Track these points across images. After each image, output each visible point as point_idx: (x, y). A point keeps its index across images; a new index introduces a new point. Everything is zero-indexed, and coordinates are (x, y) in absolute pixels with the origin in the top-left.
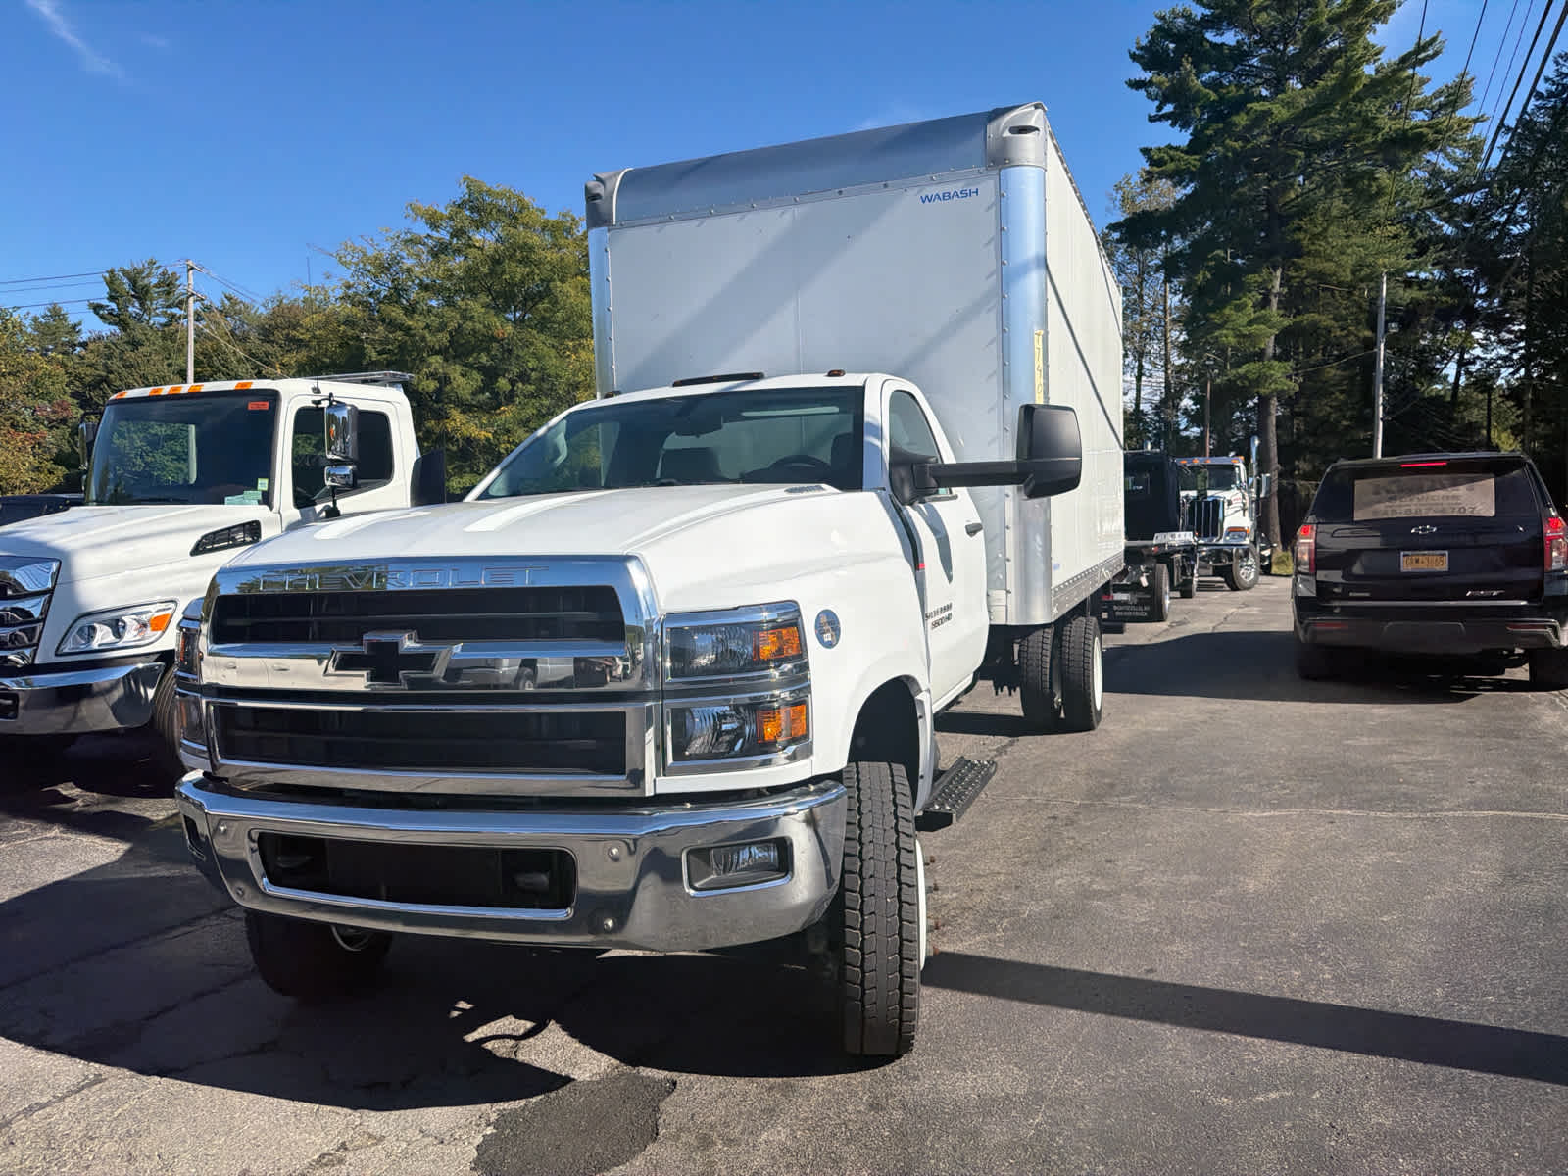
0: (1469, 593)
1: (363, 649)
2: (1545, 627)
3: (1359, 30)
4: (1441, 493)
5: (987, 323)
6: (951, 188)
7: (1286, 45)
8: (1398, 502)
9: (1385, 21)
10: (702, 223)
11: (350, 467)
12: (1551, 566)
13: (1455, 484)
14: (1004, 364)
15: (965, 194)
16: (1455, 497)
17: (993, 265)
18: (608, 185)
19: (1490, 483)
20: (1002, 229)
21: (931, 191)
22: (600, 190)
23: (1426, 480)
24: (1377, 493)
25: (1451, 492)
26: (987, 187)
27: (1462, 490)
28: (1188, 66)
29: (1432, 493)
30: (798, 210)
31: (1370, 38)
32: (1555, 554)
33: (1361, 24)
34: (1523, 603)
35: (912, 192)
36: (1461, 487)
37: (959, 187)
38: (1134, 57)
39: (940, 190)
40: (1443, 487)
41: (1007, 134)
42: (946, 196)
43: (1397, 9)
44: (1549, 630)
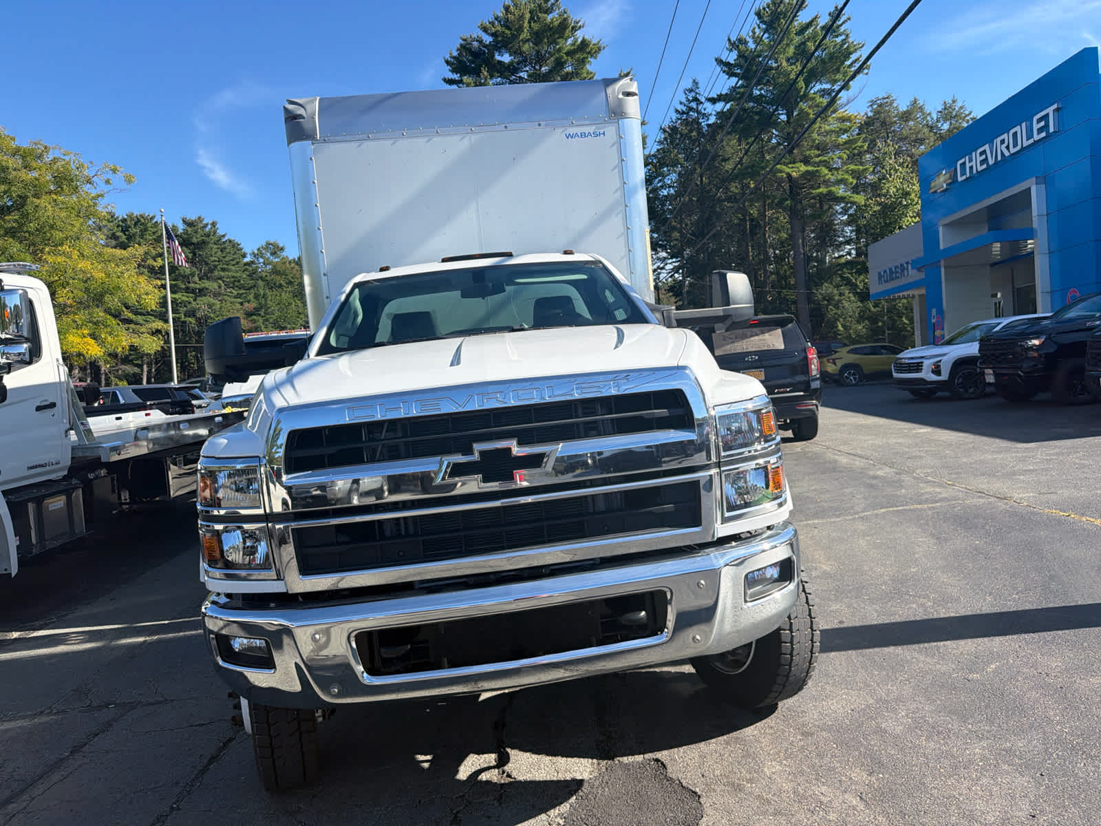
0: (776, 391)
1: (476, 457)
2: (813, 405)
3: (583, 62)
4: (756, 338)
5: (616, 221)
6: (586, 130)
7: (541, 67)
8: (736, 344)
9: (596, 58)
10: (396, 142)
11: (25, 345)
12: (811, 373)
13: (763, 333)
14: (630, 251)
15: (596, 135)
16: (764, 340)
17: (618, 184)
18: (308, 107)
19: (779, 331)
20: (623, 160)
21: (572, 130)
22: (301, 111)
23: (748, 331)
24: (724, 340)
25: (761, 337)
26: (610, 130)
27: (767, 336)
28: (485, 73)
29: (752, 339)
30: (474, 137)
31: (588, 67)
32: (813, 366)
33: (584, 58)
34: (802, 393)
35: (559, 131)
36: (766, 335)
37: (591, 129)
38: (447, 62)
39: (578, 130)
40: (757, 335)
41: (621, 96)
42: (583, 135)
43: (602, 52)
44: (814, 407)
